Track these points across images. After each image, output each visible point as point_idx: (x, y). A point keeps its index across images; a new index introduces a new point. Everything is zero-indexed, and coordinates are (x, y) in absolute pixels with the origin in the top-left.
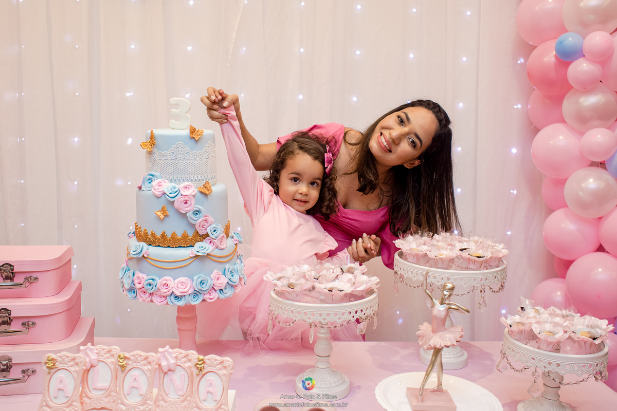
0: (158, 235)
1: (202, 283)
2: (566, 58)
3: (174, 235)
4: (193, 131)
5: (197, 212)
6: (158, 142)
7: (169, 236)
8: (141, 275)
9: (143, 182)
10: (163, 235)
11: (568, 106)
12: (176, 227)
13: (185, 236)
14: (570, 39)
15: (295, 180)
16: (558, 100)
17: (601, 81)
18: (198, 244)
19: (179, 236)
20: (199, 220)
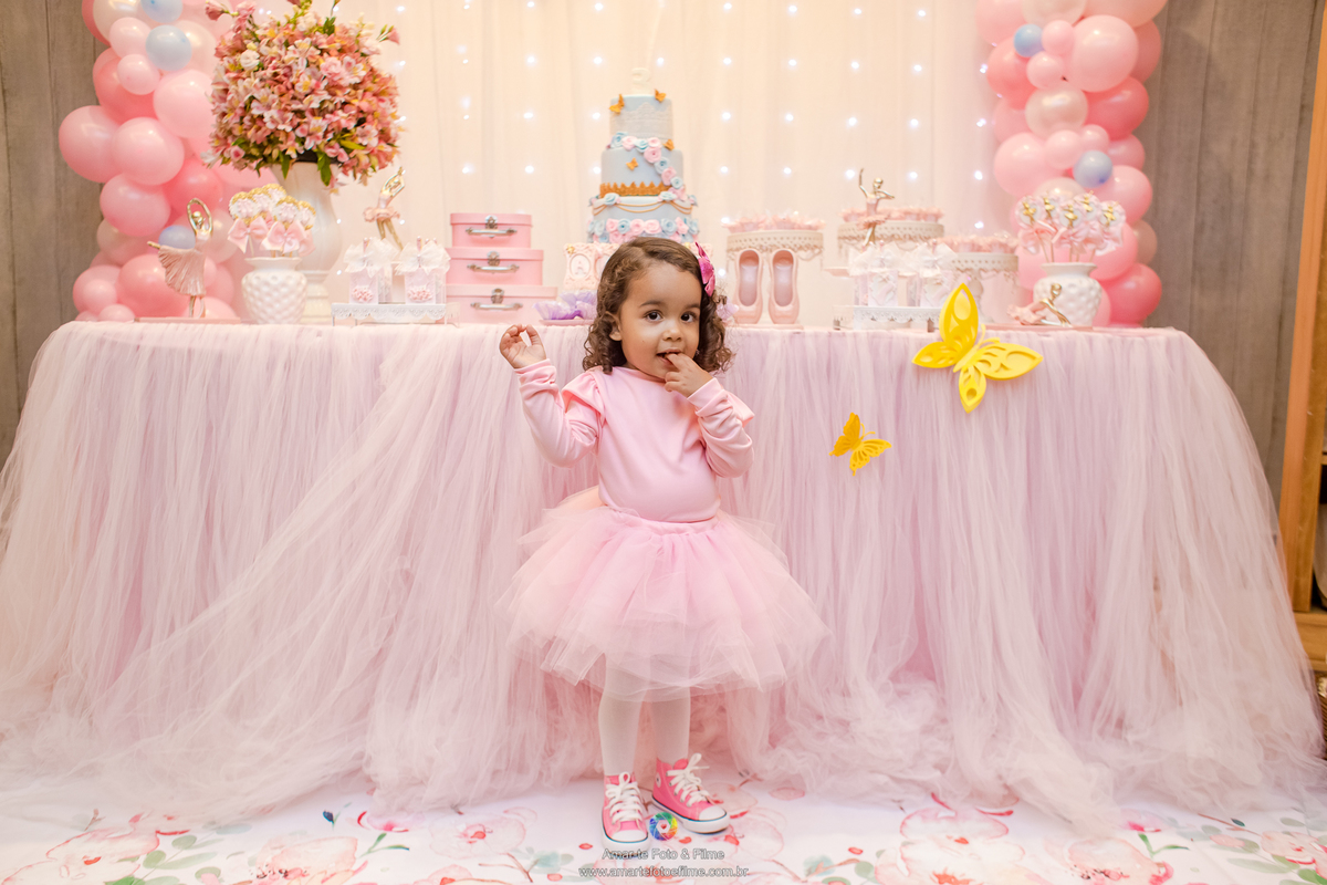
0: (628, 185)
1: (668, 225)
2: (1026, 52)
3: (642, 185)
4: (657, 94)
5: (663, 163)
6: (627, 103)
7: (638, 185)
8: (614, 221)
9: (613, 141)
10: (633, 185)
11: (1031, 109)
12: (643, 177)
13: (652, 185)
14: (1029, 31)
15: (652, 315)
16: (1020, 104)
17: (1064, 79)
18: (663, 193)
19: (647, 185)
20: (665, 170)
